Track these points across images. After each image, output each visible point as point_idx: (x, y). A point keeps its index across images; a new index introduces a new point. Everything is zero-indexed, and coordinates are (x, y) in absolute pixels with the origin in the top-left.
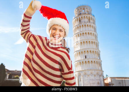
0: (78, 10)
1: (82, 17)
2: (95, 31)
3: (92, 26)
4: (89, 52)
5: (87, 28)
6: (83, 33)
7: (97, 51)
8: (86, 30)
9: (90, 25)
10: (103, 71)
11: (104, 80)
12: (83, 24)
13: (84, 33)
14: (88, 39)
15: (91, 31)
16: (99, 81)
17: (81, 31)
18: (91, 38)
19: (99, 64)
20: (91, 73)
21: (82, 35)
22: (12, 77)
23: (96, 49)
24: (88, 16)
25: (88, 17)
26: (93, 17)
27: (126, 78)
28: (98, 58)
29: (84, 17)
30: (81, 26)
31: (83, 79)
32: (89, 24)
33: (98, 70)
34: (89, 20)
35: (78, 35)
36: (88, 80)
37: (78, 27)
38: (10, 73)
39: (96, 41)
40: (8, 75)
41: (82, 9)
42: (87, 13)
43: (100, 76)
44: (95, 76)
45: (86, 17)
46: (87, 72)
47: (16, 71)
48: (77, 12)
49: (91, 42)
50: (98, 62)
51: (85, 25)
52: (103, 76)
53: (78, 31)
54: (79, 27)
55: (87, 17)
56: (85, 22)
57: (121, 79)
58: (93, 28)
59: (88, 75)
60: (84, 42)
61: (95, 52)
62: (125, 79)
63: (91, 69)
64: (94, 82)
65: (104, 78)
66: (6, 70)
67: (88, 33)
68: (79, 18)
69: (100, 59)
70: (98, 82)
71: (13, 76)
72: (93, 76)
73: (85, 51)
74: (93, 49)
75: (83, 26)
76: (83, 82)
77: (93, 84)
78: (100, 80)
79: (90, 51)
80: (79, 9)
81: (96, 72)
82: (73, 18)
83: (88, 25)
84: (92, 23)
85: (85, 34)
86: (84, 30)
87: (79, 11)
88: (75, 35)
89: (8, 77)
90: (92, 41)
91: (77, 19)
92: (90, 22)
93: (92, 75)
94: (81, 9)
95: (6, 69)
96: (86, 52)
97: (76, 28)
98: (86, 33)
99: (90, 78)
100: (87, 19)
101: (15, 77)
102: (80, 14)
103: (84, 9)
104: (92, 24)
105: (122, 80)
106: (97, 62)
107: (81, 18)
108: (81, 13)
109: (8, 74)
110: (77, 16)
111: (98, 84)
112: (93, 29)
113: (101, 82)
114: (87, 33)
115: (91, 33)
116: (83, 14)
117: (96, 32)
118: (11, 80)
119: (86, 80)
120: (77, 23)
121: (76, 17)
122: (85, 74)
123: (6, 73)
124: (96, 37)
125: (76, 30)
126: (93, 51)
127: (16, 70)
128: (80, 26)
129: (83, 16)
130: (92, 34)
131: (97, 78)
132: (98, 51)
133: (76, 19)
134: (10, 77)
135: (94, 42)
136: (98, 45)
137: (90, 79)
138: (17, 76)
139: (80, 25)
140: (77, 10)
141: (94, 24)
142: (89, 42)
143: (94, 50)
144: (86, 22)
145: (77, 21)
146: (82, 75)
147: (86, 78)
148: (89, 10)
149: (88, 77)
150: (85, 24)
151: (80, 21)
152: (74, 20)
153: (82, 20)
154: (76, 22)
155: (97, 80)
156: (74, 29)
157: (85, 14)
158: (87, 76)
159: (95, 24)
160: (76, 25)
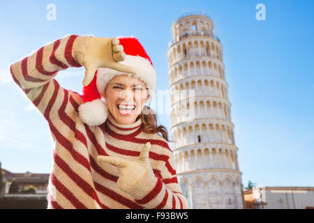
0: (181, 25)
1: (190, 43)
2: (221, 78)
4: (208, 127)
5: (202, 68)
6: (193, 82)
7: (226, 123)
8: (200, 75)
9: (210, 63)
10: (241, 174)
11: (243, 194)
12: (193, 59)
13: (196, 81)
14: (206, 96)
15: (212, 75)
16: (232, 197)
17: (189, 77)
18: (212, 93)
19: (232, 155)
20: (213, 178)
21: (190, 86)
22: (18, 189)
23: (223, 120)
24: (205, 40)
25: (205, 42)
26: (216, 43)
27: (296, 188)
28: (230, 142)
29: (196, 42)
30: (189, 64)
31: (193, 191)
32: (207, 59)
33: (230, 170)
34: (207, 49)
35: (182, 86)
36: (204, 194)
37: (181, 68)
38: (14, 179)
39: (223, 101)
40: (8, 185)
41: (191, 23)
42: (202, 33)
43: (234, 184)
44: (221, 184)
45: (199, 42)
46: (202, 175)
47: (30, 175)
48: (178, 31)
49: (212, 103)
50: (229, 150)
51: (198, 63)
52: (242, 186)
53: (180, 77)
54: (183, 66)
55: (202, 42)
56: (197, 55)
57: (284, 192)
58: (216, 69)
59: (206, 183)
61: (223, 126)
62: (294, 192)
63: (211, 169)
64: (219, 198)
65: (244, 190)
66: (3, 173)
67: (206, 81)
68: (184, 45)
69: (233, 143)
70: (230, 200)
71: (20, 187)
72: (218, 184)
73: (197, 126)
74: (218, 119)
75: (192, 63)
76: (193, 201)
77: (218, 203)
78: (234, 194)
79: (211, 125)
80: (183, 23)
81: (225, 174)
82: (170, 44)
83: (204, 62)
84: (214, 57)
85: (197, 84)
86: (196, 74)
87: (183, 28)
88: (174, 87)
89: (7, 190)
90: (215, 99)
91: (179, 47)
92: (208, 54)
93: (214, 184)
94: (188, 22)
95: (4, 170)
96: (200, 126)
97: (176, 70)
98: (199, 81)
99: (211, 190)
100: (203, 46)
101: (27, 188)
102: (186, 36)
103: (195, 23)
104: (215, 61)
105: (286, 194)
106: (226, 150)
107: (187, 44)
108: (188, 32)
109: (9, 181)
110: (178, 40)
111: (230, 203)
112: (216, 72)
113: (236, 198)
114: (203, 82)
115: (212, 82)
116: (193, 35)
117: (224, 80)
118: (15, 195)
119: (201, 194)
120: (179, 57)
121: (177, 43)
122: (199, 180)
123: (4, 180)
124: (224, 90)
125: (176, 74)
126: (217, 125)
127: (28, 173)
128: (186, 65)
129: (193, 40)
130: (215, 83)
131: (228, 188)
132: (230, 125)
133: (176, 47)
134: (13, 190)
135: (220, 103)
136: (229, 110)
137: (210, 193)
138: (32, 186)
139: (186, 61)
140: (177, 26)
141: (219, 61)
142: (208, 102)
143: (221, 123)
144: (200, 55)
145: (179, 52)
146: (190, 182)
147: (200, 190)
148: (206, 27)
149: (204, 188)
150: (198, 59)
151: (185, 51)
152: (172, 49)
153: (191, 51)
154: (175, 56)
155: (226, 194)
156: (170, 71)
157: (198, 34)
158: (202, 185)
159: (221, 60)
160: (175, 62)
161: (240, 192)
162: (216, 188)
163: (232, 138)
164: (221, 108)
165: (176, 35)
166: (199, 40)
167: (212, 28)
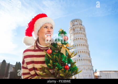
0: (72, 22)
1: (75, 27)
2: (85, 37)
3: (83, 33)
4: (82, 52)
5: (79, 35)
6: (77, 39)
7: (87, 51)
8: (79, 37)
9: (81, 33)
10: (93, 67)
11: (94, 73)
12: (76, 32)
13: (78, 38)
14: (81, 43)
15: (82, 36)
17: (75, 37)
18: (82, 42)
19: (90, 61)
20: (84, 68)
24: (80, 26)
25: (80, 27)
26: (83, 27)
28: (89, 57)
29: (77, 27)
30: (75, 33)
32: (81, 32)
33: (89, 65)
34: (80, 29)
35: (73, 40)
39: (86, 44)
41: (75, 21)
42: (79, 24)
43: (91, 70)
44: (87, 70)
45: (78, 27)
46: (80, 67)
49: (83, 45)
51: (78, 33)
52: (93, 70)
53: (73, 37)
55: (79, 27)
56: (77, 31)
60: (77, 45)
61: (86, 52)
62: (110, 72)
63: (83, 65)
64: (86, 74)
65: (94, 72)
67: (80, 38)
68: (73, 28)
69: (90, 57)
70: (90, 75)
72: (86, 70)
73: (78, 52)
74: (85, 50)
75: (76, 33)
77: (86, 76)
79: (83, 52)
81: (88, 67)
83: (80, 33)
84: (83, 31)
85: (78, 39)
86: (77, 36)
90: (84, 44)
91: (72, 29)
92: (81, 30)
93: (85, 70)
94: (74, 21)
96: (79, 52)
98: (79, 38)
99: (83, 72)
100: (79, 28)
102: (74, 25)
103: (76, 21)
104: (83, 32)
105: (108, 73)
106: (88, 59)
107: (74, 28)
108: (74, 24)
110: (72, 26)
111: (90, 76)
112: (84, 36)
113: (92, 74)
114: (80, 39)
115: (82, 38)
116: (76, 25)
117: (86, 38)
120: (72, 31)
121: (71, 27)
124: (86, 41)
126: (85, 52)
129: (76, 26)
130: (83, 39)
131: (89, 72)
132: (89, 52)
133: (71, 28)
135: (85, 45)
136: (88, 47)
139: (74, 33)
140: (71, 23)
141: (84, 32)
142: (81, 45)
143: (86, 51)
145: (72, 30)
148: (80, 22)
150: (78, 32)
151: (74, 30)
152: (70, 29)
157: (77, 25)
159: (85, 32)
160: (71, 33)
161: (93, 73)
162: (85, 71)
163: (90, 56)
164: (86, 46)
165: (71, 25)
166: (78, 26)
167: (82, 22)
